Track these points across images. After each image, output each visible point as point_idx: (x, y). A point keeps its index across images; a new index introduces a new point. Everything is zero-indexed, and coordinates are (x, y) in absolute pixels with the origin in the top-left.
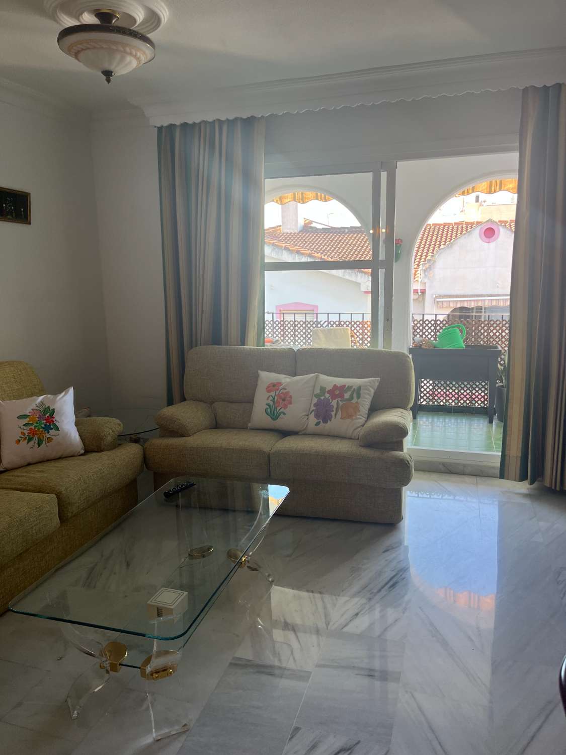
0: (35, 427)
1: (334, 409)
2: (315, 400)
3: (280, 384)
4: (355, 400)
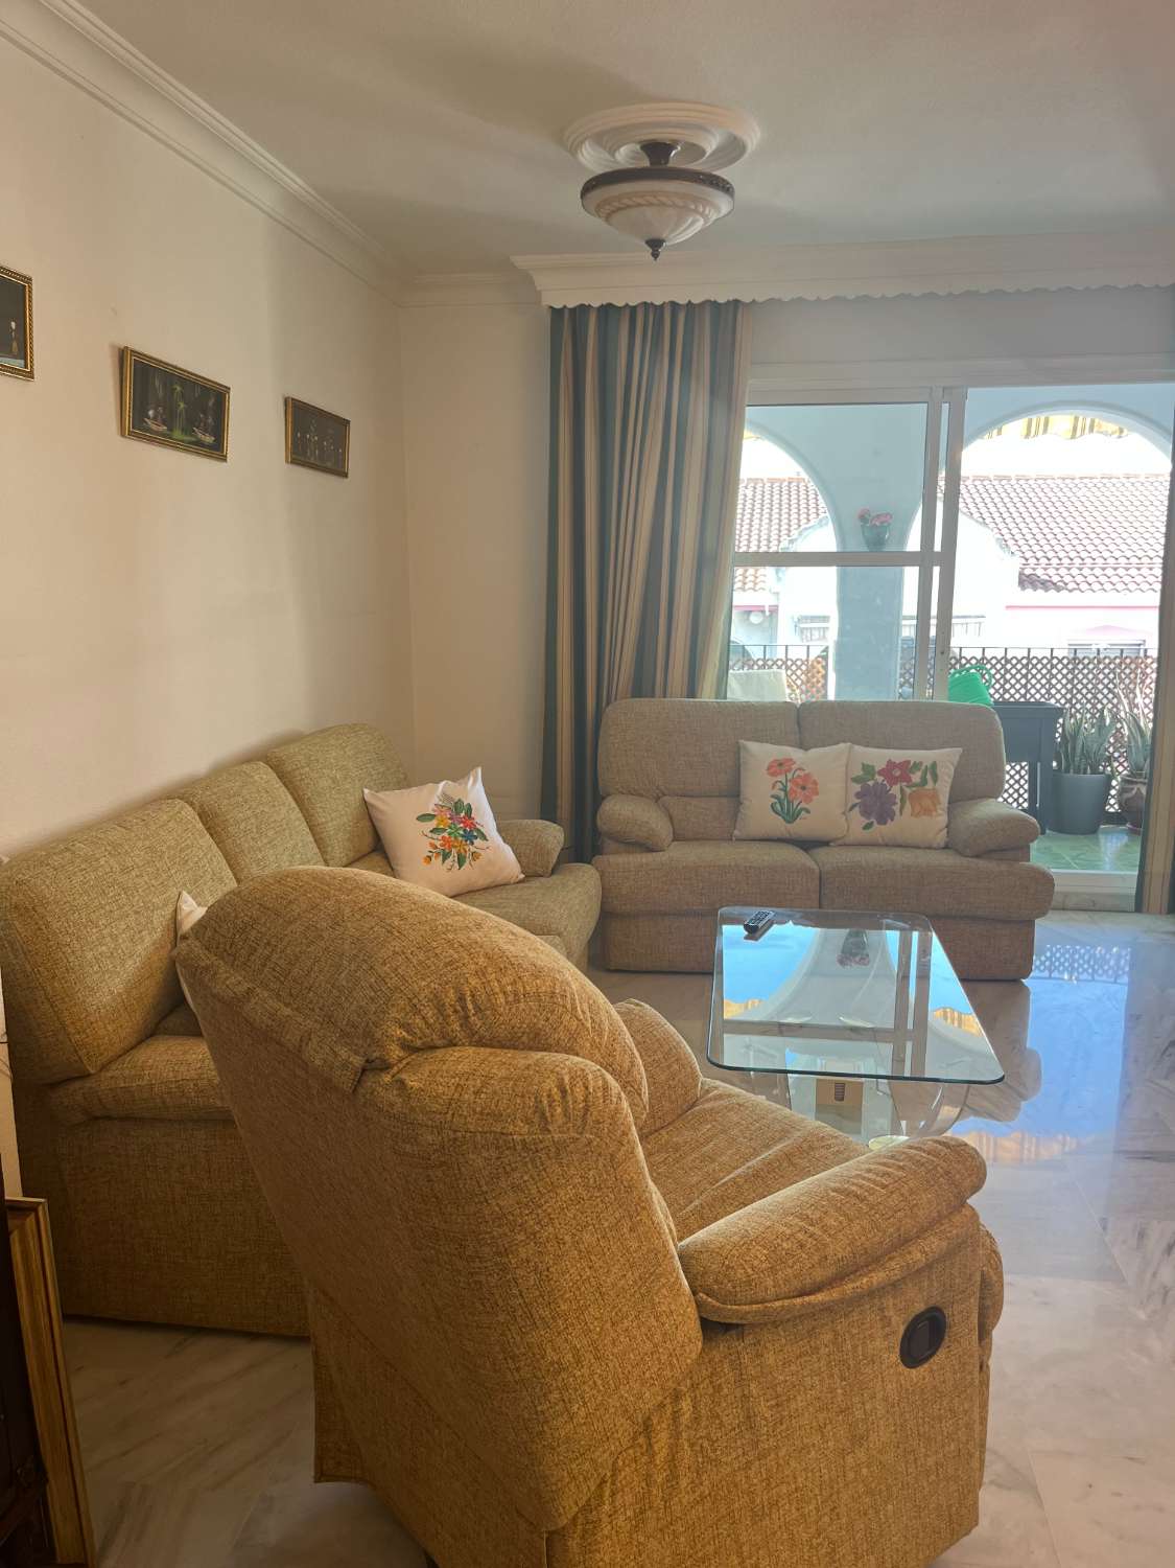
0: (450, 834)
1: (898, 800)
2: (857, 787)
3: (790, 760)
4: (930, 785)
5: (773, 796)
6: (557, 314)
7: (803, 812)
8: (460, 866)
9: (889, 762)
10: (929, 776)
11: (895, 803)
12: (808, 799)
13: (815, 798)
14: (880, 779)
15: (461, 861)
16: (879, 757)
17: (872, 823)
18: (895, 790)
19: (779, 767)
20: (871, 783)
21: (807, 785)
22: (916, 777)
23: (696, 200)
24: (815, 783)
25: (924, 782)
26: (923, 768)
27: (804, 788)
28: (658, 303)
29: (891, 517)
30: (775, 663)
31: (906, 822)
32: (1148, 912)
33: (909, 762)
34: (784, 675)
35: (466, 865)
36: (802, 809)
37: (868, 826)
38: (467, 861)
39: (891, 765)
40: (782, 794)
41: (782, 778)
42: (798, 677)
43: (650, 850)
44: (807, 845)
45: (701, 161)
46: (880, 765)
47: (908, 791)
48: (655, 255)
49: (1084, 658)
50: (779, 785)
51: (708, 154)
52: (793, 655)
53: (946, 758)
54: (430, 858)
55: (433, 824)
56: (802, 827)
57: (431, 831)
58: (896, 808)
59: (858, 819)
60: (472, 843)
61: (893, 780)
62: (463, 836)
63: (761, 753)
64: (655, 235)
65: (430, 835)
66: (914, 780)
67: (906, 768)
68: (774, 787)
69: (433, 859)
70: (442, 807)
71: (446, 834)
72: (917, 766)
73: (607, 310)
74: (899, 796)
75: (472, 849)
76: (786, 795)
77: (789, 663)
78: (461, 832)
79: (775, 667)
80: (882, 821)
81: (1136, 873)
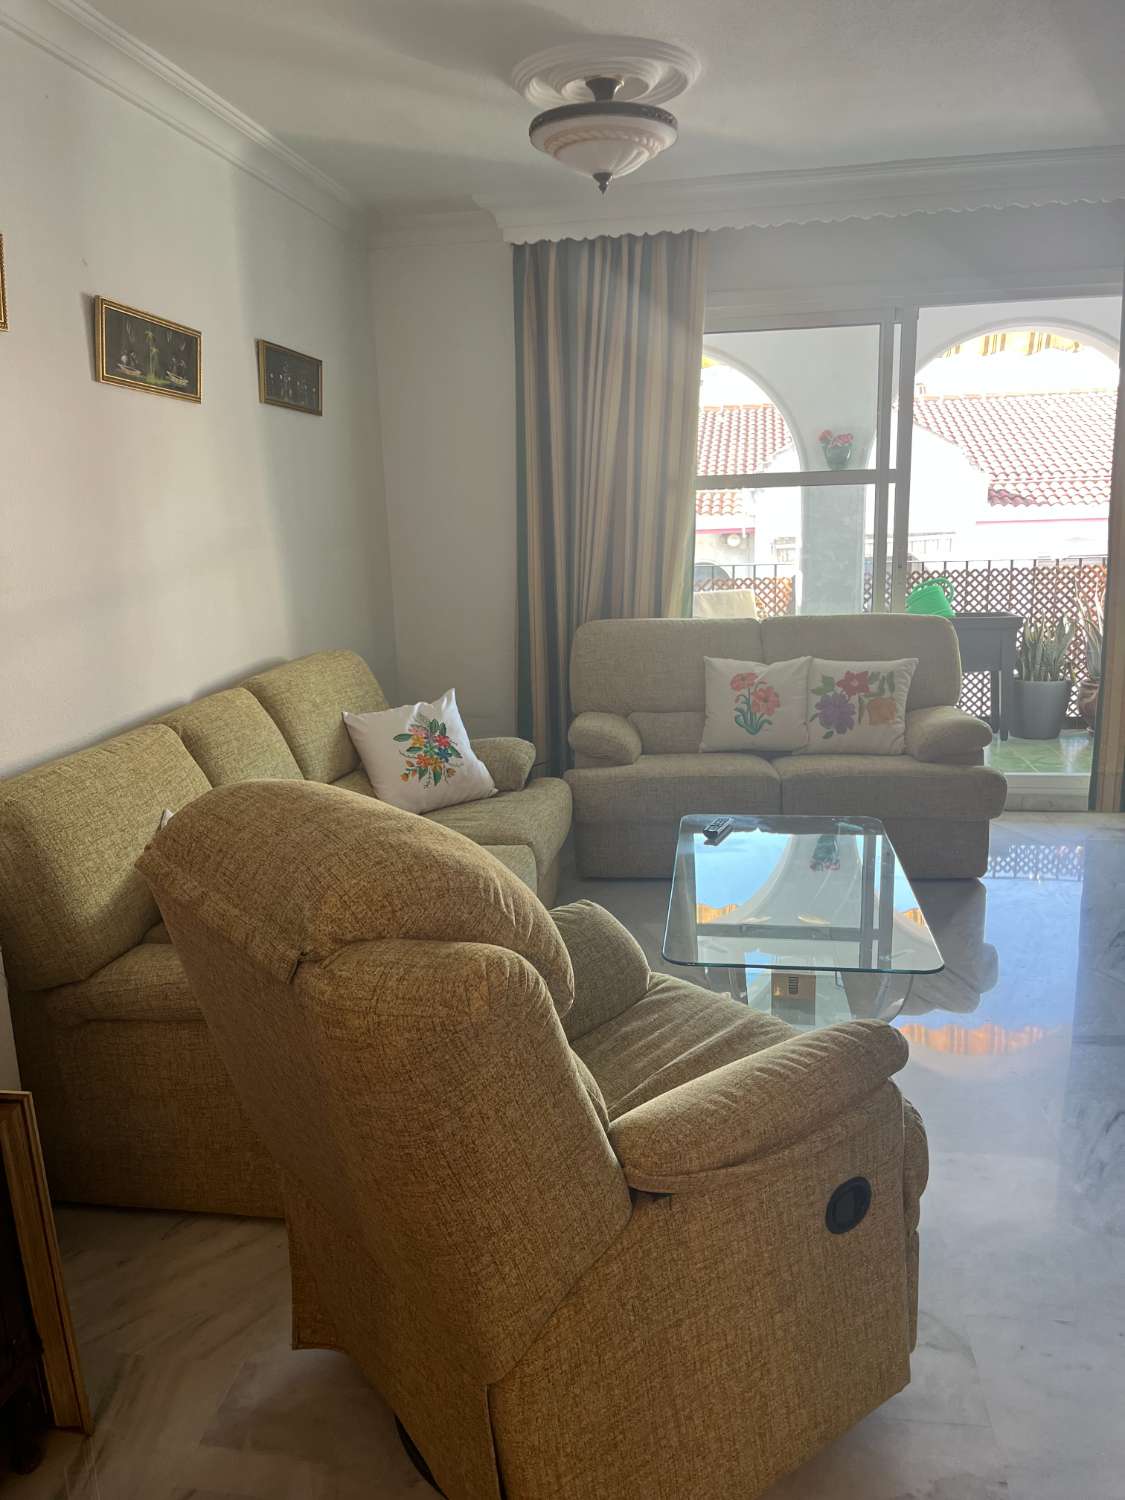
0: (426, 752)
1: (857, 710)
2: (817, 699)
3: (753, 675)
4: (887, 694)
5: (736, 709)
6: (518, 250)
7: (766, 724)
8: (436, 784)
9: (848, 673)
10: (886, 687)
11: (854, 713)
12: (770, 711)
13: (776, 709)
14: (839, 690)
15: (437, 778)
16: (838, 668)
17: (832, 732)
18: (854, 700)
19: (740, 681)
20: (830, 694)
21: (768, 698)
22: (873, 687)
23: (640, 132)
24: (777, 695)
25: (882, 690)
26: (881, 677)
27: (766, 701)
28: (615, 235)
29: (852, 438)
30: (743, 582)
31: (862, 731)
32: (1101, 811)
33: (866, 673)
34: (753, 596)
35: (442, 782)
36: (763, 722)
37: (828, 736)
38: (443, 777)
39: (849, 676)
40: (745, 707)
41: (745, 692)
42: (766, 596)
43: (620, 763)
44: (770, 755)
45: (643, 95)
46: (839, 676)
47: (866, 701)
48: (603, 188)
49: (1044, 569)
50: (742, 699)
51: (651, 88)
52: (760, 574)
53: (902, 666)
54: (407, 775)
55: (409, 743)
56: (765, 738)
57: (408, 750)
58: (855, 717)
59: (817, 729)
60: (447, 761)
61: (851, 691)
62: (438, 754)
63: (726, 667)
64: (603, 168)
65: (406, 753)
66: (871, 690)
67: (864, 678)
68: (737, 700)
69: (410, 777)
70: (418, 727)
71: (421, 753)
72: (875, 676)
73: (566, 243)
74: (857, 705)
75: (448, 766)
76: (749, 709)
77: (757, 582)
78: (437, 750)
79: (743, 586)
80: (841, 731)
81: (1089, 774)
